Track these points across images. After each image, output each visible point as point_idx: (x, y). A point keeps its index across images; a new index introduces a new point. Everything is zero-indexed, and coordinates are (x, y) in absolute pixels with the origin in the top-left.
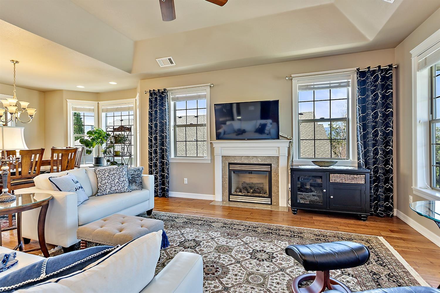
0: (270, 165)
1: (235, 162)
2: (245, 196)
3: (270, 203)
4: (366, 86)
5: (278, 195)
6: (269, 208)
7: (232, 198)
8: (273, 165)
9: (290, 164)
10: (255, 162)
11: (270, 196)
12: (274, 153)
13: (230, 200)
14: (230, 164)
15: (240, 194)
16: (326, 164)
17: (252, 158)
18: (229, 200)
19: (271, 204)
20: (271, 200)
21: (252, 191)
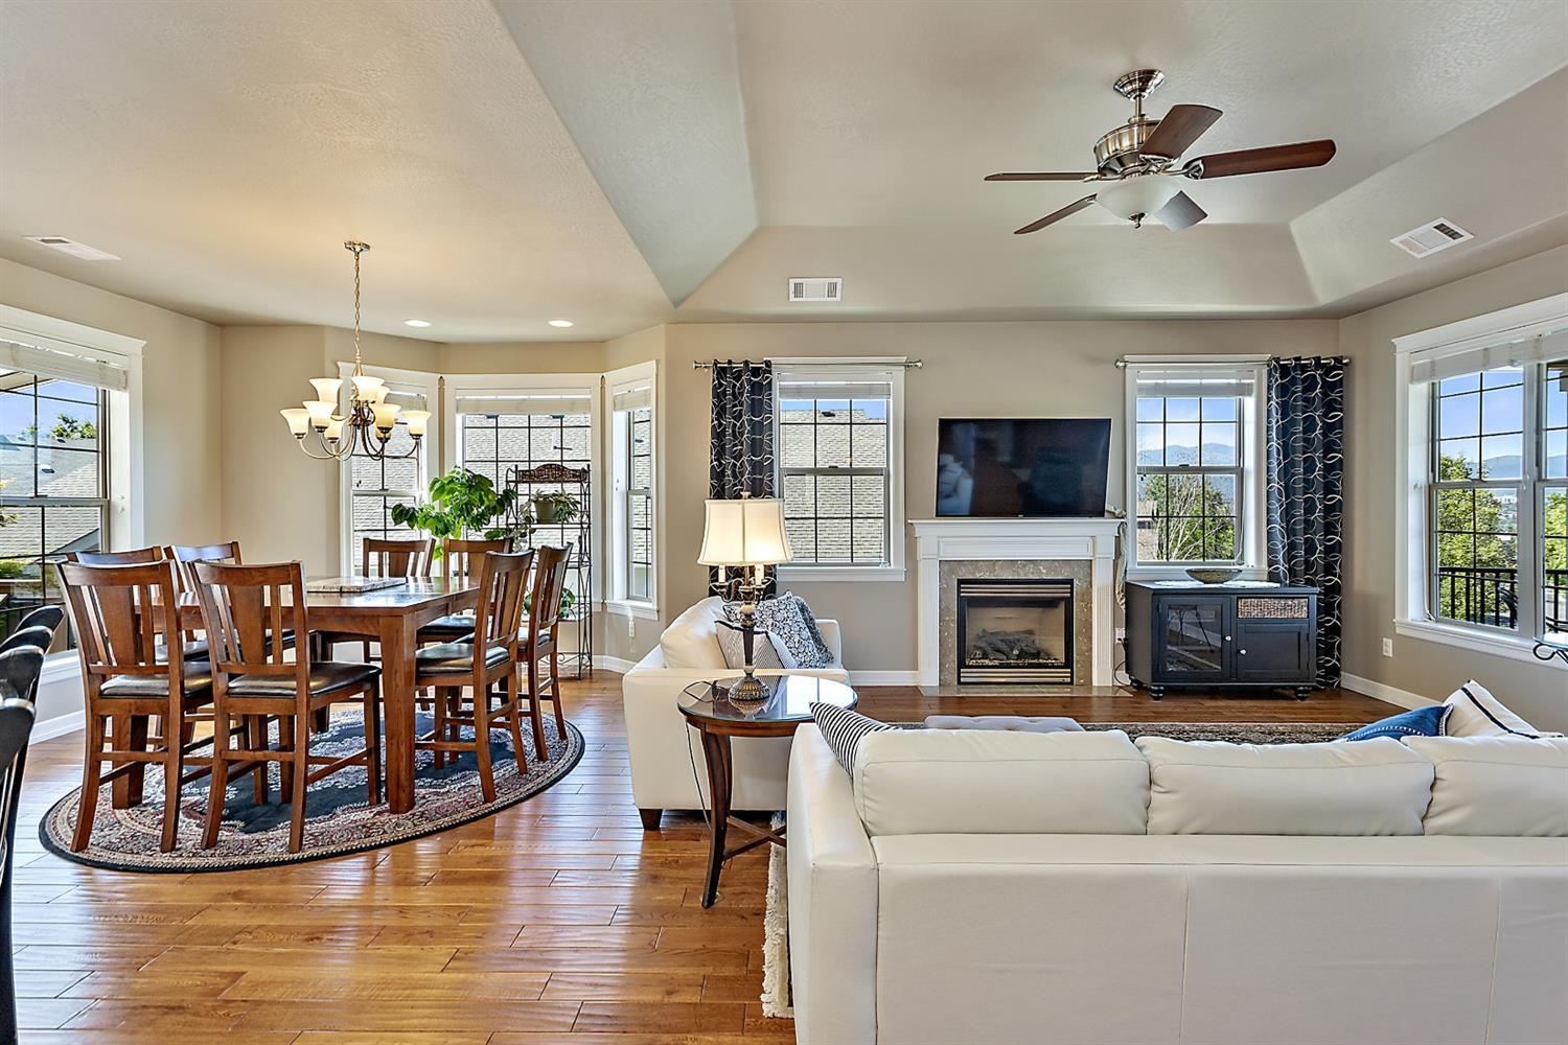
0: (1071, 582)
1: (978, 576)
2: (1001, 666)
3: (1069, 680)
4: (1289, 399)
5: (1090, 657)
6: (1066, 692)
7: (969, 675)
8: (1076, 582)
9: (1120, 577)
10: (1031, 577)
11: (1069, 663)
12: (1080, 552)
13: (962, 680)
14: (961, 582)
15: (987, 662)
16: (1215, 577)
17: (1024, 566)
18: (959, 683)
19: (1072, 683)
20: (1072, 673)
21: (1016, 652)
